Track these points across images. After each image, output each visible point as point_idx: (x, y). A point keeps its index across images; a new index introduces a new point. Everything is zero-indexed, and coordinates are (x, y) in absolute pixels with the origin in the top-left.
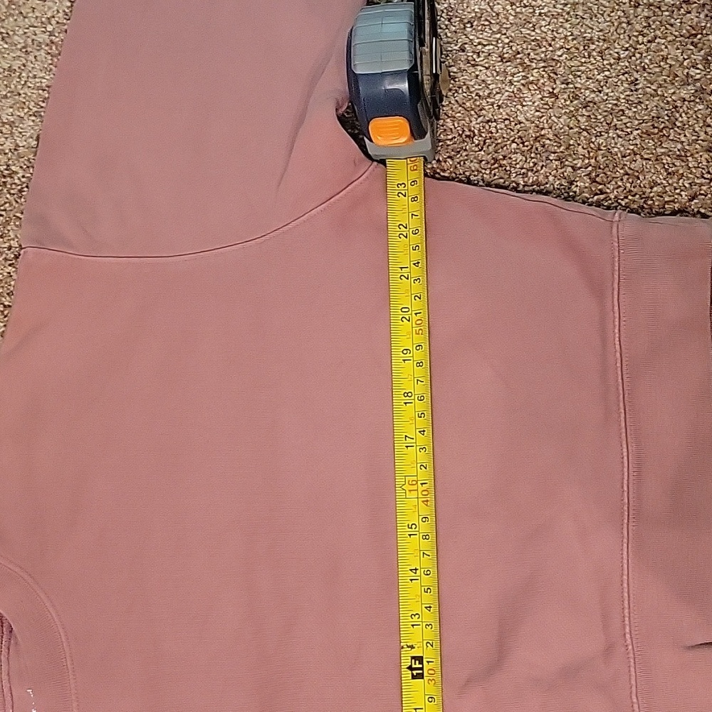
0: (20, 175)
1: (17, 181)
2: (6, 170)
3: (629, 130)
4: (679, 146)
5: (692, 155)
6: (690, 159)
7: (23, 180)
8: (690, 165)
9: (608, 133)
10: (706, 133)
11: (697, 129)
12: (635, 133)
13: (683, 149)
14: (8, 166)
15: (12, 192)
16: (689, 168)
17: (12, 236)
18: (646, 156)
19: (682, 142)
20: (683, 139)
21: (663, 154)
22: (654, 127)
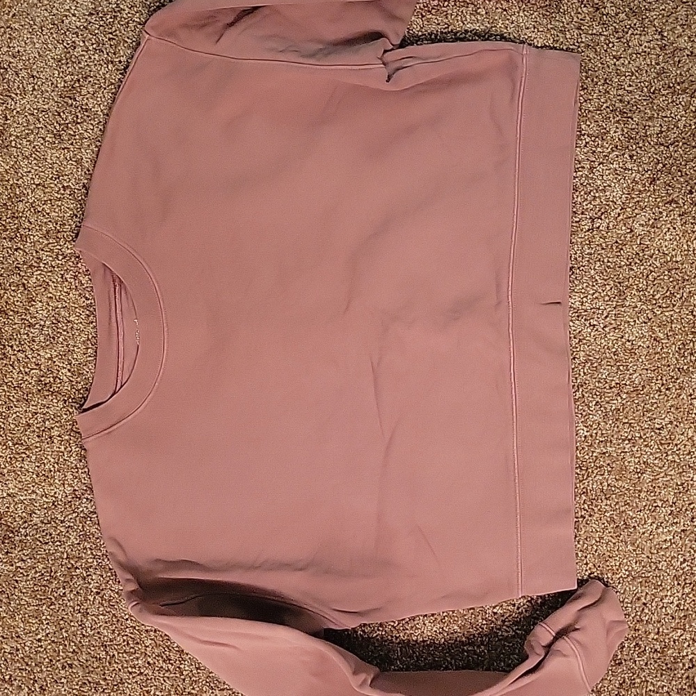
0: (126, 12)
1: (125, 16)
2: (116, 7)
3: (532, 12)
4: (562, 25)
5: (568, 31)
6: (567, 33)
7: (129, 15)
8: (567, 37)
9: (519, 13)
10: (578, 18)
11: (573, 14)
12: (536, 13)
13: (564, 27)
14: (117, 4)
15: (122, 23)
16: (567, 39)
17: (122, 54)
18: (541, 30)
19: (563, 22)
20: (564, 20)
21: (552, 28)
22: (547, 11)
